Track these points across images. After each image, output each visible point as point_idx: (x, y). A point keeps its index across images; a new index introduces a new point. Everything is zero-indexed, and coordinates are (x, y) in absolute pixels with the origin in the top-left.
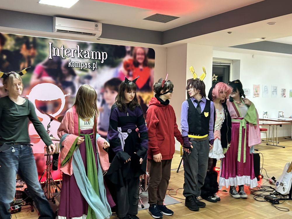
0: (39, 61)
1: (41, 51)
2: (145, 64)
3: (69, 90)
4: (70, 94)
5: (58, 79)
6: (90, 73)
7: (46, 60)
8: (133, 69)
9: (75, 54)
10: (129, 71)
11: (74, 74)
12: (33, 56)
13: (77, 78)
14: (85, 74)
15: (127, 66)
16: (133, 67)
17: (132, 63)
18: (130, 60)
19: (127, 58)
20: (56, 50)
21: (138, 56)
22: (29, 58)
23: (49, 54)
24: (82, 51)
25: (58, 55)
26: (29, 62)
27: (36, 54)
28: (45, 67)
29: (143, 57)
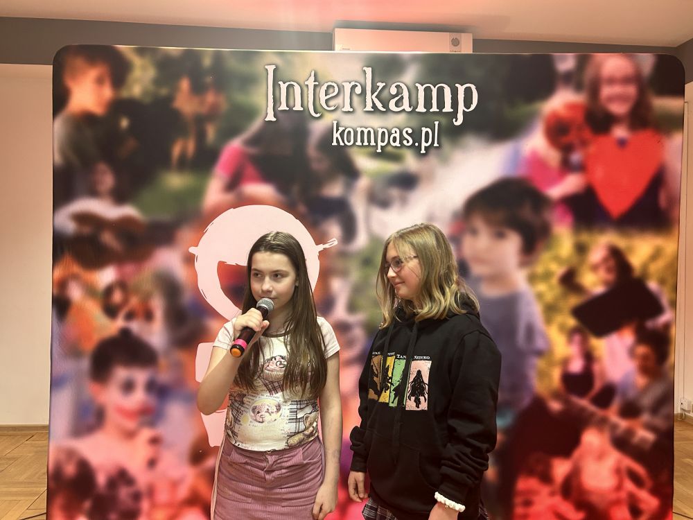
0: (230, 131)
1: (240, 98)
2: (641, 118)
3: (334, 231)
4: (336, 243)
5: (295, 189)
6: (411, 163)
7: (255, 126)
8: (584, 144)
9: (356, 99)
10: (566, 149)
11: (350, 172)
12: (212, 115)
13: (363, 183)
14: (391, 167)
15: (558, 131)
16: (587, 134)
17: (579, 117)
18: (572, 107)
19: (561, 101)
20: (291, 90)
21: (606, 91)
22: (200, 121)
23: (267, 106)
24: (381, 85)
25: (298, 107)
26: (201, 136)
27: (224, 106)
28: (252, 151)
29: (631, 90)
